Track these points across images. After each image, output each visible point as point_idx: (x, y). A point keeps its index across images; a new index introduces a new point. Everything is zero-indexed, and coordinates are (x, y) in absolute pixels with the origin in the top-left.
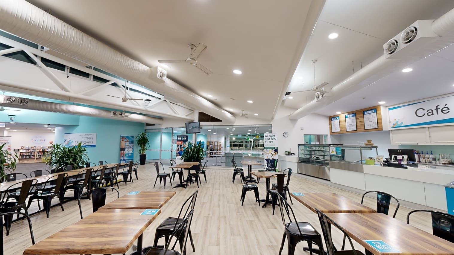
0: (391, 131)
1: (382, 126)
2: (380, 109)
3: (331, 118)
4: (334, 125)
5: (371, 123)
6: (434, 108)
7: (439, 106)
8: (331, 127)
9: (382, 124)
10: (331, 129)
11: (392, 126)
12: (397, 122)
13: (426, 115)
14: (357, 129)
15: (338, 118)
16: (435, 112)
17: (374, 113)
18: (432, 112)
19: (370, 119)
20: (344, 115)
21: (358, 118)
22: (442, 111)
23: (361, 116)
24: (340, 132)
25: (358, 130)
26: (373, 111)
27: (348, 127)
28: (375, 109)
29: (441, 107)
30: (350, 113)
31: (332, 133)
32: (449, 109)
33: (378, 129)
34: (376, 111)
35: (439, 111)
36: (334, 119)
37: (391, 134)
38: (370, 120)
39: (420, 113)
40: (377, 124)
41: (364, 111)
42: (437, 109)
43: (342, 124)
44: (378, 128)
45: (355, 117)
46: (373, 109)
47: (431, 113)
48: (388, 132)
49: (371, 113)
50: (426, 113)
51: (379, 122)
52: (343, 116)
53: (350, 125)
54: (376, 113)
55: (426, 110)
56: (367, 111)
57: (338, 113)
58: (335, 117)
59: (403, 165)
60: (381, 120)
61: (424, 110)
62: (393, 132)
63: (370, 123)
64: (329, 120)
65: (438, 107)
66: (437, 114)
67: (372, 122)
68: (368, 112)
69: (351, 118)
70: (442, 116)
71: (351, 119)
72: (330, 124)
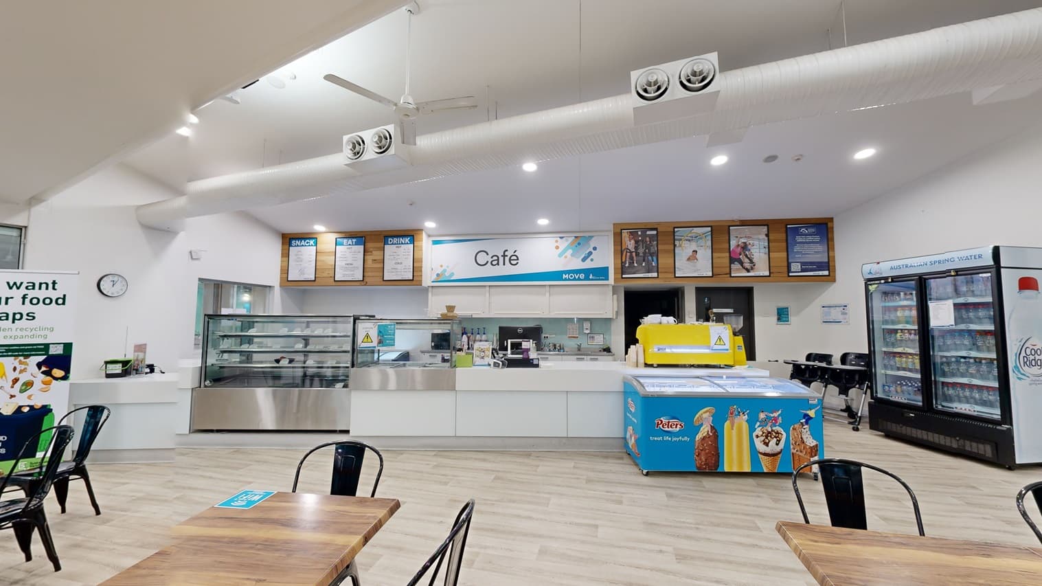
0: (430, 289)
1: (421, 276)
2: (422, 239)
3: (289, 240)
4: (299, 260)
5: (399, 266)
6: (500, 254)
7: (507, 250)
8: (286, 263)
9: (421, 271)
10: (285, 271)
11: (434, 277)
12: (445, 271)
13: (489, 263)
14: (363, 276)
15: (312, 242)
16: (501, 259)
17: (407, 243)
18: (498, 260)
19: (398, 257)
20: (333, 237)
21: (371, 249)
22: (510, 260)
23: (378, 248)
24: (314, 281)
25: (366, 280)
26: (407, 240)
27: (341, 271)
28: (411, 235)
29: (509, 254)
30: (350, 235)
31: (286, 282)
32: (518, 259)
33: (414, 282)
34: (413, 242)
35: (507, 259)
36: (298, 242)
37: (430, 294)
38: (397, 259)
39: (482, 258)
40: (412, 270)
41: (388, 236)
42: (504, 256)
43: (321, 261)
44: (413, 280)
45: (363, 246)
46: (407, 236)
47: (496, 262)
48: (426, 290)
49: (402, 244)
50: (490, 260)
51: (417, 269)
52: (328, 240)
53: (348, 264)
54: (412, 245)
55: (490, 256)
56: (393, 237)
57: (319, 228)
58: (305, 239)
59: (532, 360)
60: (422, 262)
61: (488, 254)
62: (434, 290)
63: (396, 266)
64: (283, 244)
65: (506, 253)
66: (504, 264)
67: (401, 263)
68: (395, 240)
69: (349, 248)
70: (508, 270)
71: (353, 250)
72: (286, 255)
